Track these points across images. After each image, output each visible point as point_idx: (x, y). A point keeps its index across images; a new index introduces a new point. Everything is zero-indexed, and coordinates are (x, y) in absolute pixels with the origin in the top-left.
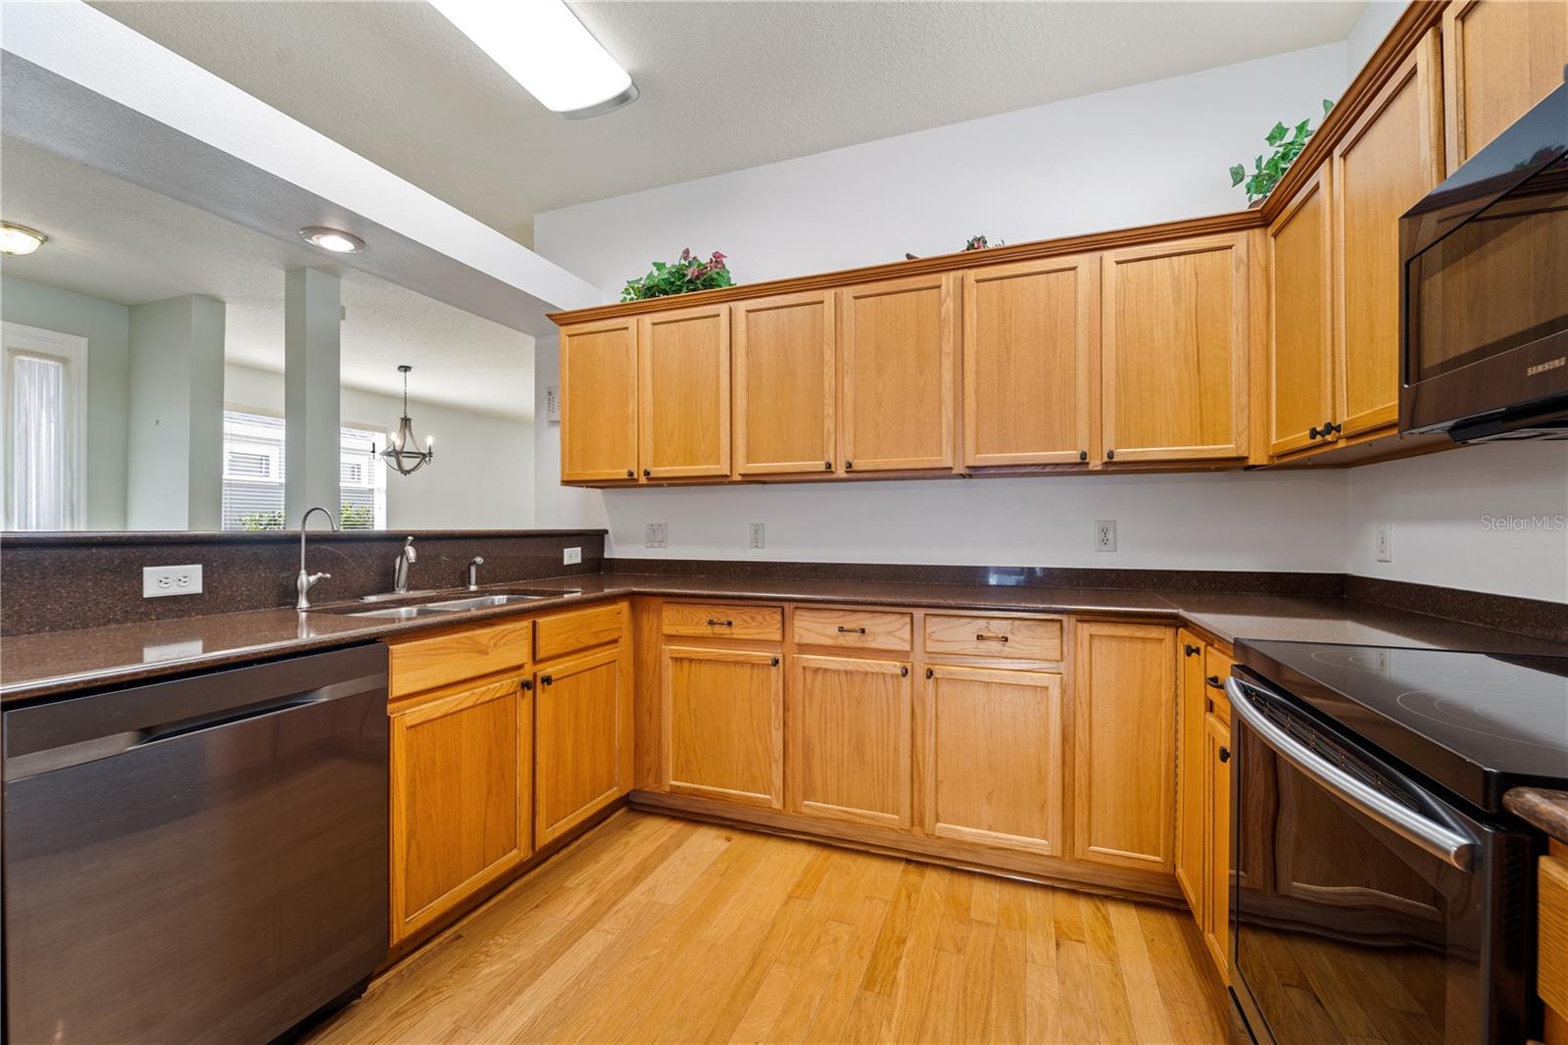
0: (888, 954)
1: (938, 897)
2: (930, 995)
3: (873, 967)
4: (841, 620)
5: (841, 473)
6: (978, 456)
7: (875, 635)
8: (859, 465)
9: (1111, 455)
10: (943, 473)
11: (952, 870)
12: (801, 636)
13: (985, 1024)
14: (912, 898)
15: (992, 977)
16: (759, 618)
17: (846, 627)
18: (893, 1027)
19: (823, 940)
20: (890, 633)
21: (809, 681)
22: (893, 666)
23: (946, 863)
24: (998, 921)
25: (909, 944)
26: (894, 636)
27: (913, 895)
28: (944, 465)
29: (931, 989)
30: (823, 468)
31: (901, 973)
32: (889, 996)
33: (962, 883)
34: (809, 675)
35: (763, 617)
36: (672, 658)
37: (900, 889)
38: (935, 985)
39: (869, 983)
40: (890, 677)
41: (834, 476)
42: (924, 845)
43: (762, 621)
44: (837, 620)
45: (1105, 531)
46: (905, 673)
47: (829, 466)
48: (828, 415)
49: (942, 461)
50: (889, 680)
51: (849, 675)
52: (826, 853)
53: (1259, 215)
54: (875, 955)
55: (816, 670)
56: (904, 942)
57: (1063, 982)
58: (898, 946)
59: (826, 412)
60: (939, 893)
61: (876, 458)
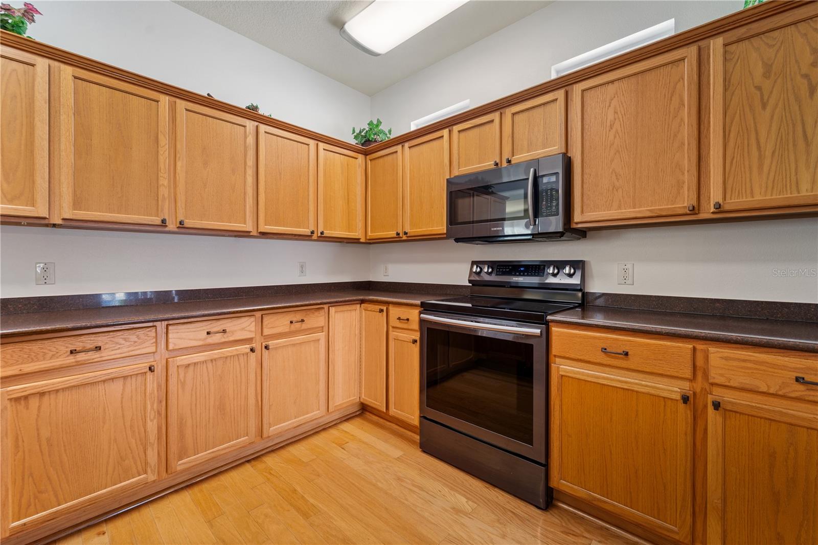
0: (297, 499)
1: (283, 465)
2: (331, 497)
3: (298, 510)
4: (208, 327)
5: (172, 226)
6: (266, 227)
7: (233, 332)
8: (188, 223)
9: (322, 233)
10: (245, 234)
11: (273, 451)
12: (175, 344)
13: (358, 489)
14: (272, 473)
15: (340, 474)
16: (133, 338)
17: (212, 330)
18: (336, 518)
19: (260, 521)
20: (243, 329)
21: (182, 376)
22: (246, 348)
23: (267, 450)
24: (316, 456)
25: (298, 489)
26: (246, 330)
27: (271, 472)
28: (247, 230)
29: (329, 495)
30: (159, 222)
31: (312, 501)
32: (320, 512)
33: (284, 453)
34: (181, 371)
35: (138, 337)
36: (10, 400)
37: (262, 474)
38: (329, 493)
39: (306, 516)
40: (242, 355)
41: (167, 229)
42: (253, 448)
43: (136, 339)
44: (205, 328)
45: (302, 267)
46: (252, 350)
47: (164, 221)
48: (163, 185)
49: (246, 227)
50: (241, 358)
51: (214, 362)
52: (196, 489)
53: (364, 150)
54: (291, 504)
55: (188, 366)
56: (295, 490)
57: (359, 458)
58: (296, 493)
59: (161, 183)
60: (281, 463)
61: (202, 221)
